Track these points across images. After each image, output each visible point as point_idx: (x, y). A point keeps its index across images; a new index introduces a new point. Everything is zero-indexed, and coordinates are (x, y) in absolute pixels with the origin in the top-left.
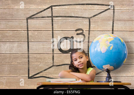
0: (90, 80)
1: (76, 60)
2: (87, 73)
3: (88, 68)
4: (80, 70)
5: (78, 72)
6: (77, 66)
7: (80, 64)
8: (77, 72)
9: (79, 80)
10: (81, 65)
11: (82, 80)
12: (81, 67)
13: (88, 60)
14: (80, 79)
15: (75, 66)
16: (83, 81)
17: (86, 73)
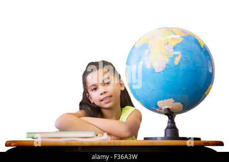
0: (127, 134)
1: (95, 89)
2: (120, 120)
3: (123, 106)
4: (105, 112)
5: (99, 116)
6: (97, 103)
7: (106, 98)
8: (97, 117)
9: (103, 135)
10: (107, 101)
11: (109, 134)
12: (107, 106)
13: (123, 89)
14: (105, 132)
15: (94, 103)
16: (113, 137)
17: (118, 118)
